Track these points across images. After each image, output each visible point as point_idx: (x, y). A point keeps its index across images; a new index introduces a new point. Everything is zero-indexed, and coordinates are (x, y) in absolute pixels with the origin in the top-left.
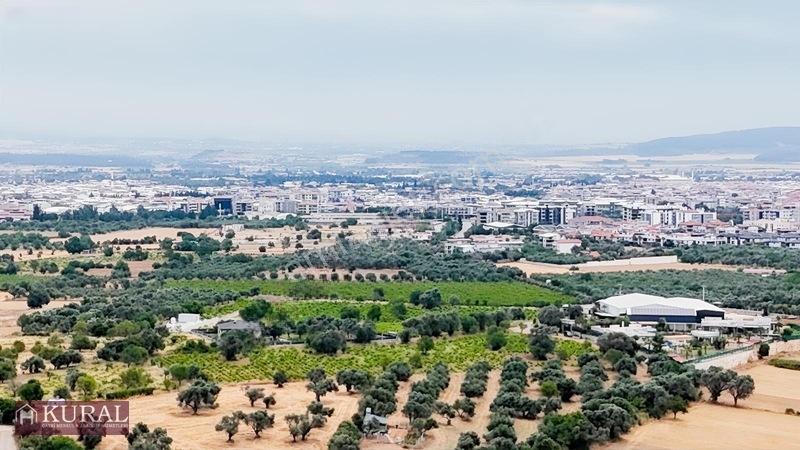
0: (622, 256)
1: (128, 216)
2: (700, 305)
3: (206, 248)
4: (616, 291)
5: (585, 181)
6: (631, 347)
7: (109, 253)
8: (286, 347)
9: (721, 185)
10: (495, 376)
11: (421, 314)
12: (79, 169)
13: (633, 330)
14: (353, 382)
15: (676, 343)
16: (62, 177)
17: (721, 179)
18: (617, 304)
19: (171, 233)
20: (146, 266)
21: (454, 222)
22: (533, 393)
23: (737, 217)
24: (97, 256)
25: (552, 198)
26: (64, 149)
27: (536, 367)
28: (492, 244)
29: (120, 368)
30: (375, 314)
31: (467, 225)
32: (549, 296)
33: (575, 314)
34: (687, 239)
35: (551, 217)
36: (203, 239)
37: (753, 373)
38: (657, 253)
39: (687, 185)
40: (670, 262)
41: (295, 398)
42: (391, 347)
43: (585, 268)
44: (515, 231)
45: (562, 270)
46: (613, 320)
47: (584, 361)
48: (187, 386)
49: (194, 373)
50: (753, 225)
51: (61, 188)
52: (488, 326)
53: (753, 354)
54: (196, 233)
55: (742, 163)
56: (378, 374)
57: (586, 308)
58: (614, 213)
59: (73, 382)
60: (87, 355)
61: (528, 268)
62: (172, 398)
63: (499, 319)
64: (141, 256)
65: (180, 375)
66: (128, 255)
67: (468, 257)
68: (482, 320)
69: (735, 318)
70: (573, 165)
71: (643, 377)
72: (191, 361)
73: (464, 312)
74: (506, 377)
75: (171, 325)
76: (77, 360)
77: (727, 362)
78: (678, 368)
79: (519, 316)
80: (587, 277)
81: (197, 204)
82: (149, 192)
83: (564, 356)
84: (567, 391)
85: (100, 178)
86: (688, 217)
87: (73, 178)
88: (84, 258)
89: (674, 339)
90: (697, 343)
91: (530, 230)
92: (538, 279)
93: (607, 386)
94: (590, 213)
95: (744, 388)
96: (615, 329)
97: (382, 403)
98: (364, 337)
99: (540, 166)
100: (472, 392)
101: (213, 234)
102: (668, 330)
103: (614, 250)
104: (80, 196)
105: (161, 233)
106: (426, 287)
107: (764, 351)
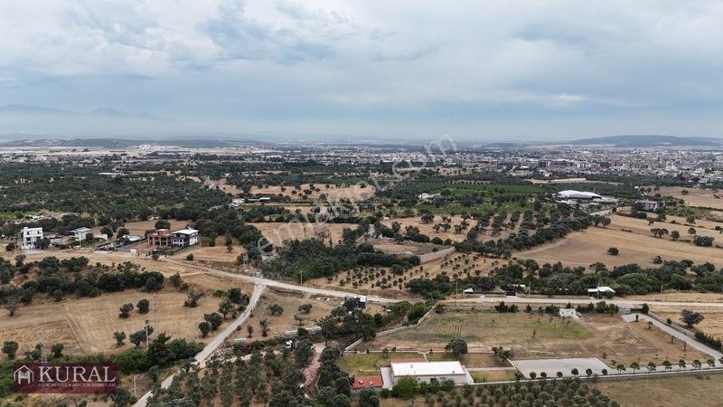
0: (566, 178)
2: (591, 194)
3: (431, 173)
4: (563, 189)
5: (554, 153)
6: (568, 207)
8: (454, 204)
9: (602, 155)
10: (522, 215)
11: (498, 195)
12: (394, 149)
13: (569, 202)
14: (476, 216)
15: (584, 206)
16: (388, 152)
17: (602, 153)
18: (564, 193)
21: (510, 166)
22: (534, 221)
23: (607, 165)
25: (544, 159)
26: (390, 143)
27: (536, 213)
28: (523, 173)
29: (405, 209)
30: (483, 195)
31: (514, 167)
32: (541, 191)
33: (550, 196)
34: (589, 172)
35: (542, 165)
36: (430, 170)
37: (610, 217)
38: (578, 177)
39: (589, 154)
40: (583, 180)
41: (457, 220)
42: (488, 204)
43: (553, 181)
44: (530, 169)
45: (546, 182)
46: (563, 199)
47: (552, 211)
48: (424, 215)
49: (426, 211)
50: (613, 168)
51: (388, 155)
52: (521, 200)
53: (611, 211)
54: (428, 169)
55: (611, 147)
56: (483, 213)
57: (554, 195)
58: (564, 164)
59: (391, 212)
60: (395, 205)
61: (534, 181)
62: (419, 219)
63: (524, 197)
65: (422, 212)
67: (514, 177)
68: (518, 198)
69: (605, 199)
70: (550, 148)
71: (572, 217)
72: (425, 208)
73: (512, 195)
74: (525, 216)
75: (420, 196)
76: (392, 206)
77: (601, 213)
78: (584, 215)
79: (531, 196)
80: (555, 184)
83: (545, 210)
85: (400, 151)
86: (590, 165)
87: (392, 152)
89: (583, 205)
90: (591, 207)
91: (535, 169)
92: (537, 184)
93: (560, 220)
94: (556, 163)
95: (607, 222)
96: (563, 201)
97: (485, 222)
98: (479, 202)
99: (539, 148)
100: (514, 220)
101: (433, 169)
102: (581, 202)
103: (564, 175)
104: (394, 157)
106: (500, 187)
107: (614, 210)
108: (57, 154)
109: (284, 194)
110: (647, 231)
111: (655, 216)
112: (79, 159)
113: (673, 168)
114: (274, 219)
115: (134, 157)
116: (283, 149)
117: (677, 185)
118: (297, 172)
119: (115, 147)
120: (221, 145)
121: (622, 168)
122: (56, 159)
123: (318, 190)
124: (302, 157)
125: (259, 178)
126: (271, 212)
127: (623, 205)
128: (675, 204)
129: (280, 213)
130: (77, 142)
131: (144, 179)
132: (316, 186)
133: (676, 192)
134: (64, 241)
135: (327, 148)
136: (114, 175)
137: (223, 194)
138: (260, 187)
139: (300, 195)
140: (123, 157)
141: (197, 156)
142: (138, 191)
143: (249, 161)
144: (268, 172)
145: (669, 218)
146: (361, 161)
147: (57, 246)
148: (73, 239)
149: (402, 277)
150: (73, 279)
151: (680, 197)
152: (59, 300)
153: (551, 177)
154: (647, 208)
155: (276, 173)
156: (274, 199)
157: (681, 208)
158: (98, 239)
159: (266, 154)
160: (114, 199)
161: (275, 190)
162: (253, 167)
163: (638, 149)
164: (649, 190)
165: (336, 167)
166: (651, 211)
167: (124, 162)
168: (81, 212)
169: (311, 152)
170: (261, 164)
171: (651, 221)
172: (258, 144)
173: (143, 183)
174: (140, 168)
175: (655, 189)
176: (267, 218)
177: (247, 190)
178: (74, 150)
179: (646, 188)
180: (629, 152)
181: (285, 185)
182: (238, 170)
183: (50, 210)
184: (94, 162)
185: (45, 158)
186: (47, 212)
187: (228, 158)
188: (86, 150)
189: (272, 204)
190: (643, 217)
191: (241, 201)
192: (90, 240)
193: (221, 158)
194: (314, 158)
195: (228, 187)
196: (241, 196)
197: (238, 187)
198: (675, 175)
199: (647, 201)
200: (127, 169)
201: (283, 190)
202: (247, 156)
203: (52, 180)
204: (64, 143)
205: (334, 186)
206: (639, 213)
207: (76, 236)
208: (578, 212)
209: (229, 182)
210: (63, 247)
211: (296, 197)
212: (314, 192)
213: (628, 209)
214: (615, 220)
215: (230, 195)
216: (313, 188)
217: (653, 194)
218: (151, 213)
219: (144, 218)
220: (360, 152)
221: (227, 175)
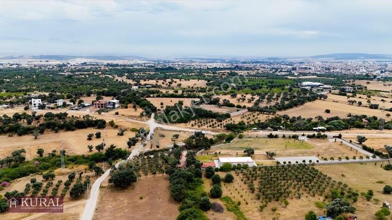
1: (222, 68)
2: (319, 84)
4: (304, 81)
5: (301, 63)
6: (306, 90)
7: (219, 74)
8: (247, 89)
9: (327, 64)
10: (282, 94)
11: (270, 84)
12: (214, 61)
13: (307, 88)
14: (258, 94)
15: (314, 90)
16: (211, 62)
17: (327, 62)
18: (305, 83)
19: (229, 71)
20: (225, 76)
21: (277, 70)
22: (289, 97)
23: (329, 69)
24: (217, 75)
25: (295, 66)
26: (211, 58)
27: (289, 93)
28: (283, 73)
30: (262, 84)
31: (279, 70)
32: (292, 82)
33: (297, 85)
34: (319, 73)
35: (294, 69)
37: (328, 95)
38: (313, 75)
39: (320, 63)
40: (315, 77)
41: (249, 96)
42: (265, 89)
43: (299, 78)
44: (287, 71)
45: (295, 78)
47: (298, 92)
48: (232, 94)
49: (233, 92)
50: (332, 71)
51: (211, 64)
52: (281, 86)
53: (328, 92)
54: (233, 71)
55: (332, 60)
56: (262, 93)
57: (299, 84)
58: (306, 68)
61: (289, 77)
62: (230, 96)
63: (284, 85)
64: (224, 75)
65: (231, 92)
66: (222, 75)
67: (279, 75)
68: (281, 85)
69: (326, 86)
70: (299, 60)
71: (308, 95)
73: (278, 84)
74: (284, 94)
77: (323, 93)
78: (314, 94)
79: (287, 85)
80: (300, 79)
81: (233, 67)
82: (225, 65)
83: (294, 91)
84: (294, 97)
85: (217, 62)
86: (320, 69)
87: (213, 62)
88: (215, 75)
89: (314, 89)
90: (318, 90)
91: (290, 71)
92: (291, 79)
93: (301, 96)
94: (301, 68)
96: (304, 87)
97: (263, 98)
98: (260, 88)
99: (293, 60)
100: (278, 96)
102: (313, 88)
103: (305, 75)
104: (214, 65)
105: (227, 71)
106: (271, 80)
107: (330, 92)
108: (32, 63)
109: (158, 84)
110: (345, 102)
111: (351, 94)
112: (45, 66)
113: (364, 70)
114: (155, 96)
115: (74, 65)
116: (153, 61)
117: (365, 79)
118: (163, 73)
119: (62, 60)
120: (120, 58)
121: (337, 70)
122: (33, 66)
123: (176, 82)
124: (165, 65)
125: (143, 76)
126: (153, 92)
127: (335, 89)
128: (362, 88)
129: (157, 93)
130: (42, 57)
131: (83, 76)
132: (174, 80)
133: (363, 83)
134: (52, 105)
135: (178, 61)
136: (67, 74)
137: (126, 84)
138: (145, 80)
139: (167, 84)
140: (69, 65)
141: (108, 65)
142: (82, 82)
143: (136, 67)
144: (147, 73)
145: (358, 95)
146: (196, 67)
147: (49, 108)
148: (56, 105)
149: (222, 123)
150: (62, 123)
151: (365, 85)
152: (57, 132)
153: (299, 75)
154: (347, 91)
155: (152, 73)
156: (153, 86)
157: (365, 91)
158: (69, 105)
159: (144, 64)
160: (70, 86)
161: (153, 82)
162: (140, 71)
163: (347, 60)
164: (350, 82)
165: (183, 70)
166: (349, 92)
167: (70, 68)
168: (55, 92)
169: (169, 62)
170: (143, 69)
171: (349, 97)
172: (139, 58)
173: (83, 78)
174: (79, 71)
175: (353, 81)
176: (152, 95)
177: (138, 82)
178: (41, 61)
179: (348, 81)
180: (342, 62)
181: (158, 79)
182: (132, 72)
183: (39, 91)
184: (53, 68)
185: (27, 66)
186: (38, 92)
187: (124, 66)
188: (47, 61)
189: (153, 89)
190: (345, 95)
191: (136, 87)
192: (65, 105)
193: (121, 66)
194: (172, 66)
195: (128, 80)
196: (136, 85)
197: (134, 80)
198: (364, 74)
199: (347, 87)
200: (72, 71)
201: (157, 82)
202: (135, 65)
203: (35, 77)
204: (34, 57)
205: (184, 80)
206: (343, 93)
207: (58, 103)
208: (311, 92)
209: (128, 78)
210: (52, 108)
211: (164, 86)
212: (173, 83)
213: (337, 91)
214: (330, 96)
215: (130, 84)
216: (173, 81)
217: (351, 84)
218: (92, 93)
219: (89, 95)
220: (195, 62)
221: (126, 74)
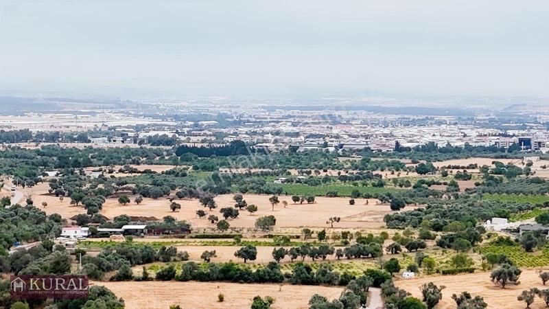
1: (458, 150)
3: (512, 172)
7: (445, 175)
12: (425, 118)
16: (414, 123)
19: (488, 162)
20: (470, 184)
24: (437, 177)
29: (452, 254)
36: (510, 166)
48: (498, 268)
49: (503, 259)
51: (413, 130)
54: (505, 162)
59: (420, 261)
60: (430, 243)
62: (486, 276)
64: (467, 177)
65: (493, 260)
66: (458, 176)
72: (501, 251)
75: (487, 225)
76: (423, 246)
81: (506, 142)
82: (473, 133)
85: (440, 123)
87: (422, 123)
88: (428, 177)
101: (517, 163)
104: (425, 136)
105: (481, 162)
109: (179, 217)
114: (153, 274)
116: (177, 118)
118: (205, 169)
120: (41, 108)
123: (253, 209)
124: (219, 136)
125: (121, 183)
126: (147, 258)
129: (166, 260)
132: (249, 199)
135: (275, 115)
137: (39, 218)
138: (124, 201)
139: (213, 219)
143: (100, 143)
144: (142, 168)
146: (349, 143)
155: (159, 169)
156: (154, 229)
159: (138, 128)
161: (156, 209)
162: (109, 158)
165: (293, 156)
169: (239, 123)
170: (127, 150)
172: (120, 106)
176: (137, 271)
177: (93, 208)
181: (180, 196)
182: (77, 164)
187: (54, 137)
189: (150, 240)
191: (82, 232)
193: (39, 137)
194: (245, 138)
195: (53, 200)
196: (81, 221)
197: (76, 200)
201: (175, 207)
202: (96, 133)
205: (289, 199)
209: (56, 190)
211: (201, 225)
212: (243, 214)
215: (57, 219)
216: (242, 205)
220: (348, 123)
221: (52, 174)
